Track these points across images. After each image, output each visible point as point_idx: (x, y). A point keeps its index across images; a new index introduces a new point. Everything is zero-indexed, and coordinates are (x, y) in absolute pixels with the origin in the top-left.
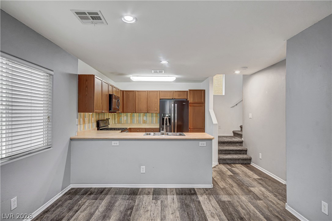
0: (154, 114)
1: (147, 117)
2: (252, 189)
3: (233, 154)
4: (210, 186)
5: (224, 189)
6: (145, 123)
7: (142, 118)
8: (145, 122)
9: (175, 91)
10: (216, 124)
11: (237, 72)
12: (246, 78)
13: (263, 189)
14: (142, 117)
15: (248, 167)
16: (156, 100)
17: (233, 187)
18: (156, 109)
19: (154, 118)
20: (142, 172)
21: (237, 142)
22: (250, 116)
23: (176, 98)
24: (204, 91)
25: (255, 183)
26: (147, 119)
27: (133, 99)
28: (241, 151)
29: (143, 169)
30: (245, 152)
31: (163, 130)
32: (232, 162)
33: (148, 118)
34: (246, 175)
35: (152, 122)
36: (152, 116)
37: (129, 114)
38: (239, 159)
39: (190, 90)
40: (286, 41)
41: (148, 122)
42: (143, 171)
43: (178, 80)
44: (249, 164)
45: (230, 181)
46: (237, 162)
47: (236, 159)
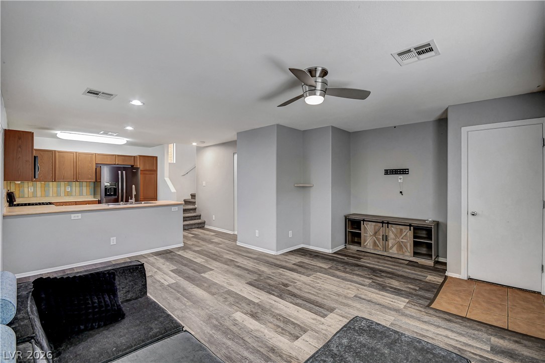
0: (84, 184)
1: (71, 187)
2: (213, 240)
3: (189, 220)
4: (182, 245)
5: (193, 245)
6: (68, 196)
7: (63, 189)
8: (68, 194)
9: (118, 156)
10: (175, 193)
11: (194, 144)
12: (199, 149)
13: (220, 239)
14: (64, 187)
15: (203, 229)
16: (90, 165)
17: (199, 242)
18: (90, 176)
19: (84, 189)
20: (112, 244)
21: (192, 209)
22: (204, 184)
23: (119, 163)
24: (157, 157)
25: (214, 237)
26: (71, 190)
27: (51, 163)
28: (196, 216)
29: (113, 241)
30: (199, 217)
31: (131, 199)
32: (189, 227)
33: (74, 188)
34: (205, 234)
35: (81, 194)
36: (81, 186)
37: (38, 184)
38: (195, 224)
39: (140, 156)
40: (236, 133)
41: (74, 193)
42: (113, 242)
43: (128, 144)
44: (204, 227)
45: (195, 240)
46: (194, 227)
47: (192, 225)
